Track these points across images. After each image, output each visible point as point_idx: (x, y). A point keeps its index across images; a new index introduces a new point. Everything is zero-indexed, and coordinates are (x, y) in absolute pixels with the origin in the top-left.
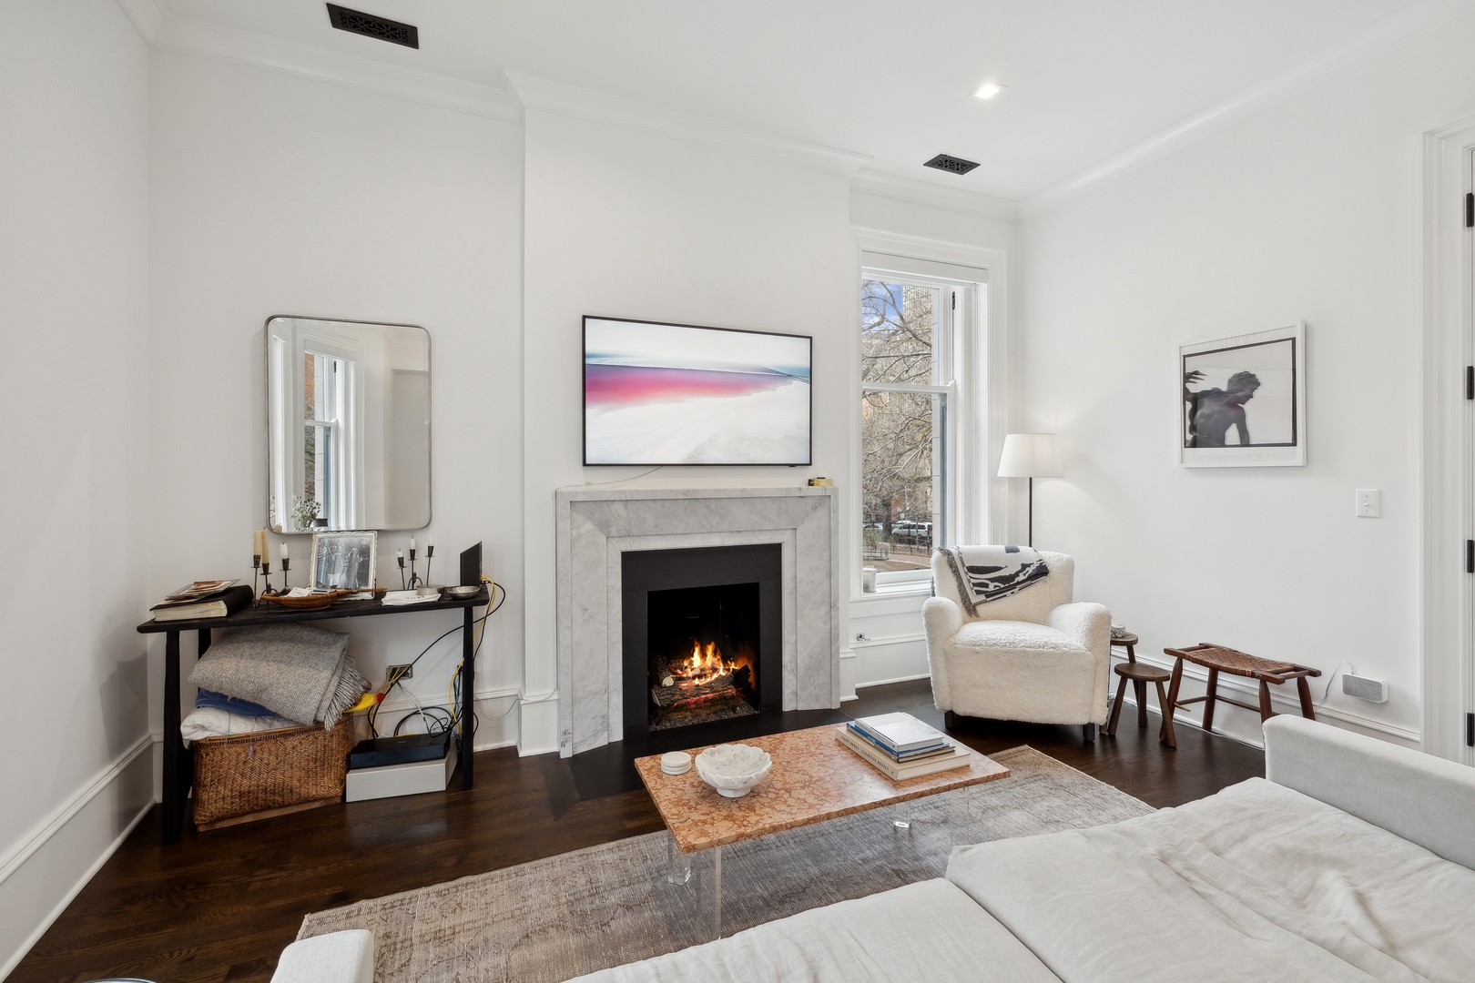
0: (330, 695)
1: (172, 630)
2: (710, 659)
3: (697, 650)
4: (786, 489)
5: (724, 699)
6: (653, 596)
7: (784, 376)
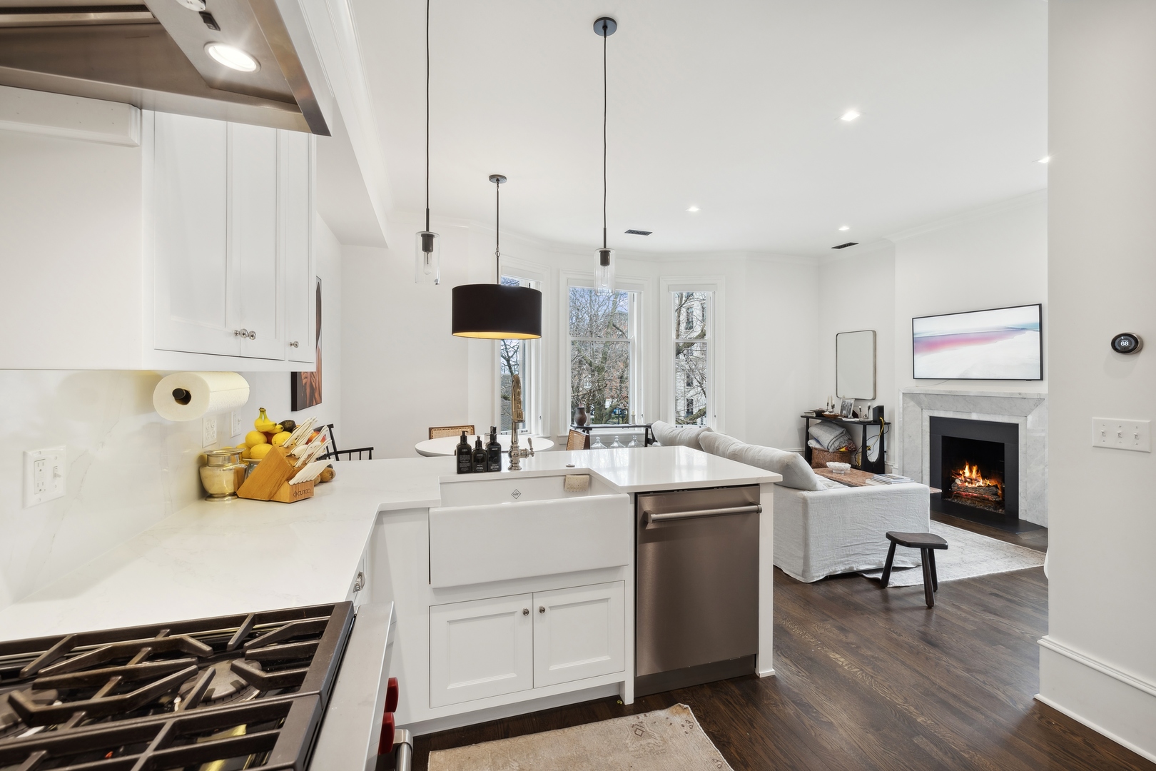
0: (831, 443)
1: (808, 418)
2: (974, 475)
3: (967, 467)
4: (1010, 393)
5: (983, 500)
6: (944, 438)
7: (1022, 329)
